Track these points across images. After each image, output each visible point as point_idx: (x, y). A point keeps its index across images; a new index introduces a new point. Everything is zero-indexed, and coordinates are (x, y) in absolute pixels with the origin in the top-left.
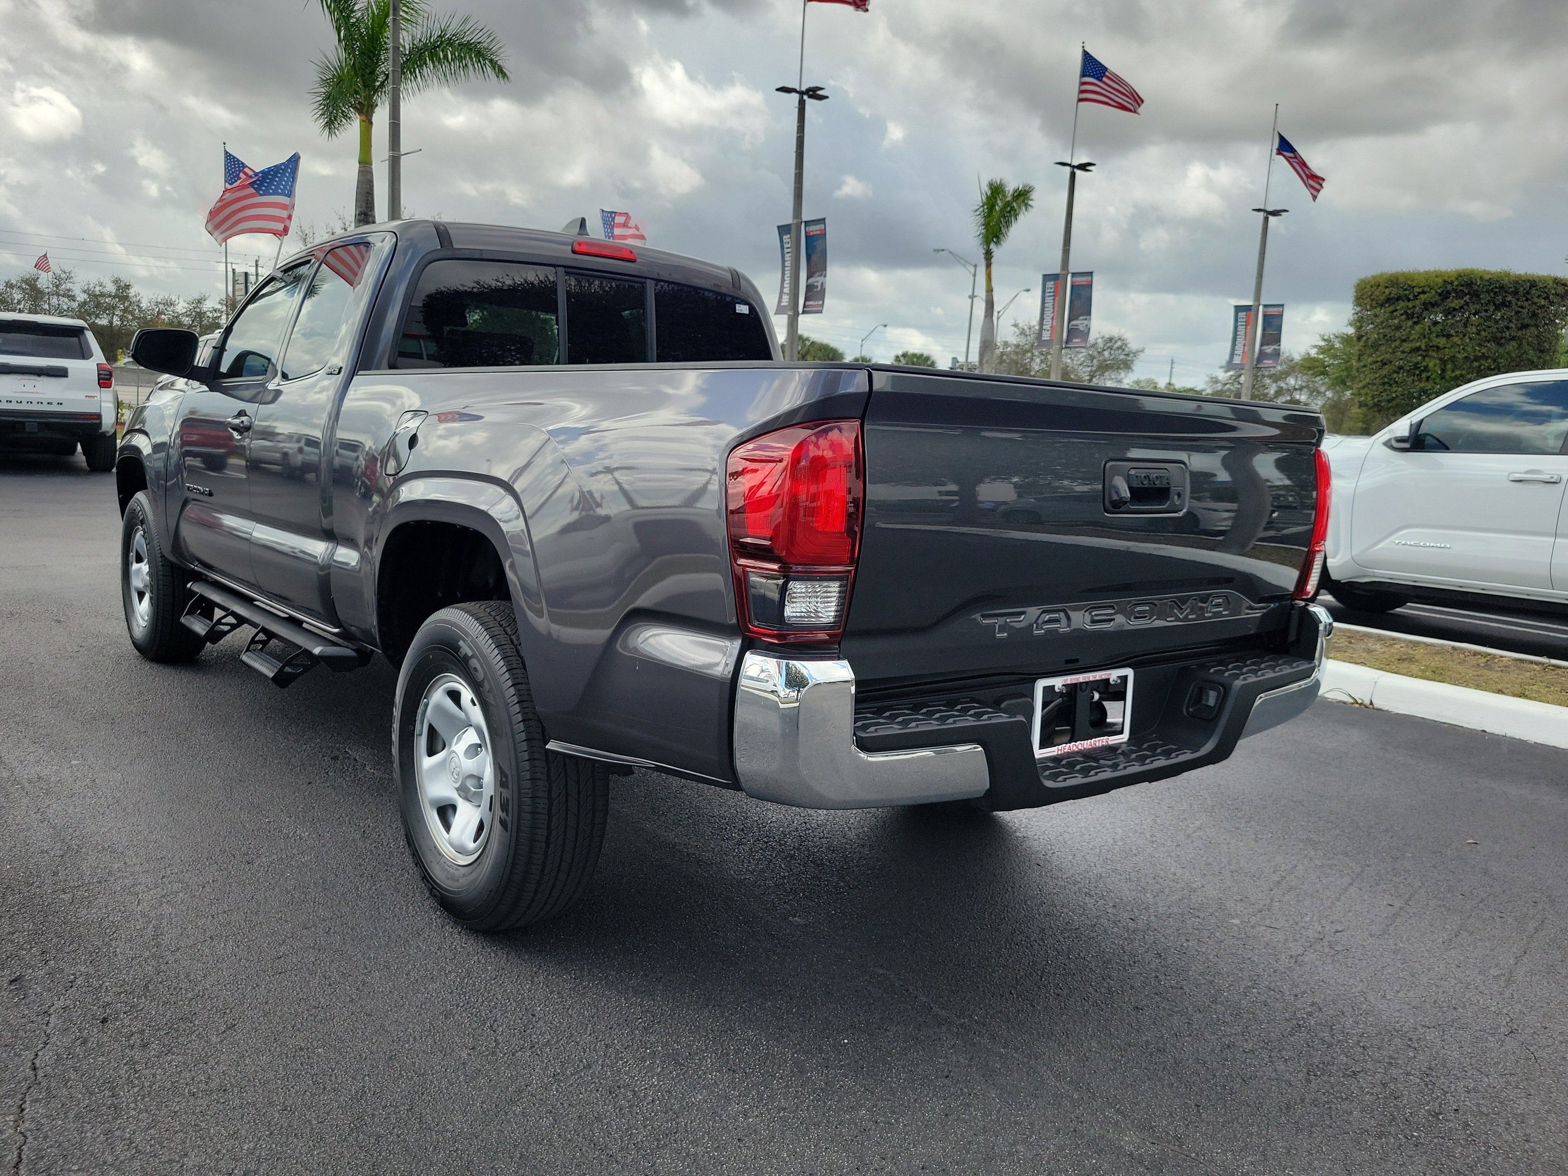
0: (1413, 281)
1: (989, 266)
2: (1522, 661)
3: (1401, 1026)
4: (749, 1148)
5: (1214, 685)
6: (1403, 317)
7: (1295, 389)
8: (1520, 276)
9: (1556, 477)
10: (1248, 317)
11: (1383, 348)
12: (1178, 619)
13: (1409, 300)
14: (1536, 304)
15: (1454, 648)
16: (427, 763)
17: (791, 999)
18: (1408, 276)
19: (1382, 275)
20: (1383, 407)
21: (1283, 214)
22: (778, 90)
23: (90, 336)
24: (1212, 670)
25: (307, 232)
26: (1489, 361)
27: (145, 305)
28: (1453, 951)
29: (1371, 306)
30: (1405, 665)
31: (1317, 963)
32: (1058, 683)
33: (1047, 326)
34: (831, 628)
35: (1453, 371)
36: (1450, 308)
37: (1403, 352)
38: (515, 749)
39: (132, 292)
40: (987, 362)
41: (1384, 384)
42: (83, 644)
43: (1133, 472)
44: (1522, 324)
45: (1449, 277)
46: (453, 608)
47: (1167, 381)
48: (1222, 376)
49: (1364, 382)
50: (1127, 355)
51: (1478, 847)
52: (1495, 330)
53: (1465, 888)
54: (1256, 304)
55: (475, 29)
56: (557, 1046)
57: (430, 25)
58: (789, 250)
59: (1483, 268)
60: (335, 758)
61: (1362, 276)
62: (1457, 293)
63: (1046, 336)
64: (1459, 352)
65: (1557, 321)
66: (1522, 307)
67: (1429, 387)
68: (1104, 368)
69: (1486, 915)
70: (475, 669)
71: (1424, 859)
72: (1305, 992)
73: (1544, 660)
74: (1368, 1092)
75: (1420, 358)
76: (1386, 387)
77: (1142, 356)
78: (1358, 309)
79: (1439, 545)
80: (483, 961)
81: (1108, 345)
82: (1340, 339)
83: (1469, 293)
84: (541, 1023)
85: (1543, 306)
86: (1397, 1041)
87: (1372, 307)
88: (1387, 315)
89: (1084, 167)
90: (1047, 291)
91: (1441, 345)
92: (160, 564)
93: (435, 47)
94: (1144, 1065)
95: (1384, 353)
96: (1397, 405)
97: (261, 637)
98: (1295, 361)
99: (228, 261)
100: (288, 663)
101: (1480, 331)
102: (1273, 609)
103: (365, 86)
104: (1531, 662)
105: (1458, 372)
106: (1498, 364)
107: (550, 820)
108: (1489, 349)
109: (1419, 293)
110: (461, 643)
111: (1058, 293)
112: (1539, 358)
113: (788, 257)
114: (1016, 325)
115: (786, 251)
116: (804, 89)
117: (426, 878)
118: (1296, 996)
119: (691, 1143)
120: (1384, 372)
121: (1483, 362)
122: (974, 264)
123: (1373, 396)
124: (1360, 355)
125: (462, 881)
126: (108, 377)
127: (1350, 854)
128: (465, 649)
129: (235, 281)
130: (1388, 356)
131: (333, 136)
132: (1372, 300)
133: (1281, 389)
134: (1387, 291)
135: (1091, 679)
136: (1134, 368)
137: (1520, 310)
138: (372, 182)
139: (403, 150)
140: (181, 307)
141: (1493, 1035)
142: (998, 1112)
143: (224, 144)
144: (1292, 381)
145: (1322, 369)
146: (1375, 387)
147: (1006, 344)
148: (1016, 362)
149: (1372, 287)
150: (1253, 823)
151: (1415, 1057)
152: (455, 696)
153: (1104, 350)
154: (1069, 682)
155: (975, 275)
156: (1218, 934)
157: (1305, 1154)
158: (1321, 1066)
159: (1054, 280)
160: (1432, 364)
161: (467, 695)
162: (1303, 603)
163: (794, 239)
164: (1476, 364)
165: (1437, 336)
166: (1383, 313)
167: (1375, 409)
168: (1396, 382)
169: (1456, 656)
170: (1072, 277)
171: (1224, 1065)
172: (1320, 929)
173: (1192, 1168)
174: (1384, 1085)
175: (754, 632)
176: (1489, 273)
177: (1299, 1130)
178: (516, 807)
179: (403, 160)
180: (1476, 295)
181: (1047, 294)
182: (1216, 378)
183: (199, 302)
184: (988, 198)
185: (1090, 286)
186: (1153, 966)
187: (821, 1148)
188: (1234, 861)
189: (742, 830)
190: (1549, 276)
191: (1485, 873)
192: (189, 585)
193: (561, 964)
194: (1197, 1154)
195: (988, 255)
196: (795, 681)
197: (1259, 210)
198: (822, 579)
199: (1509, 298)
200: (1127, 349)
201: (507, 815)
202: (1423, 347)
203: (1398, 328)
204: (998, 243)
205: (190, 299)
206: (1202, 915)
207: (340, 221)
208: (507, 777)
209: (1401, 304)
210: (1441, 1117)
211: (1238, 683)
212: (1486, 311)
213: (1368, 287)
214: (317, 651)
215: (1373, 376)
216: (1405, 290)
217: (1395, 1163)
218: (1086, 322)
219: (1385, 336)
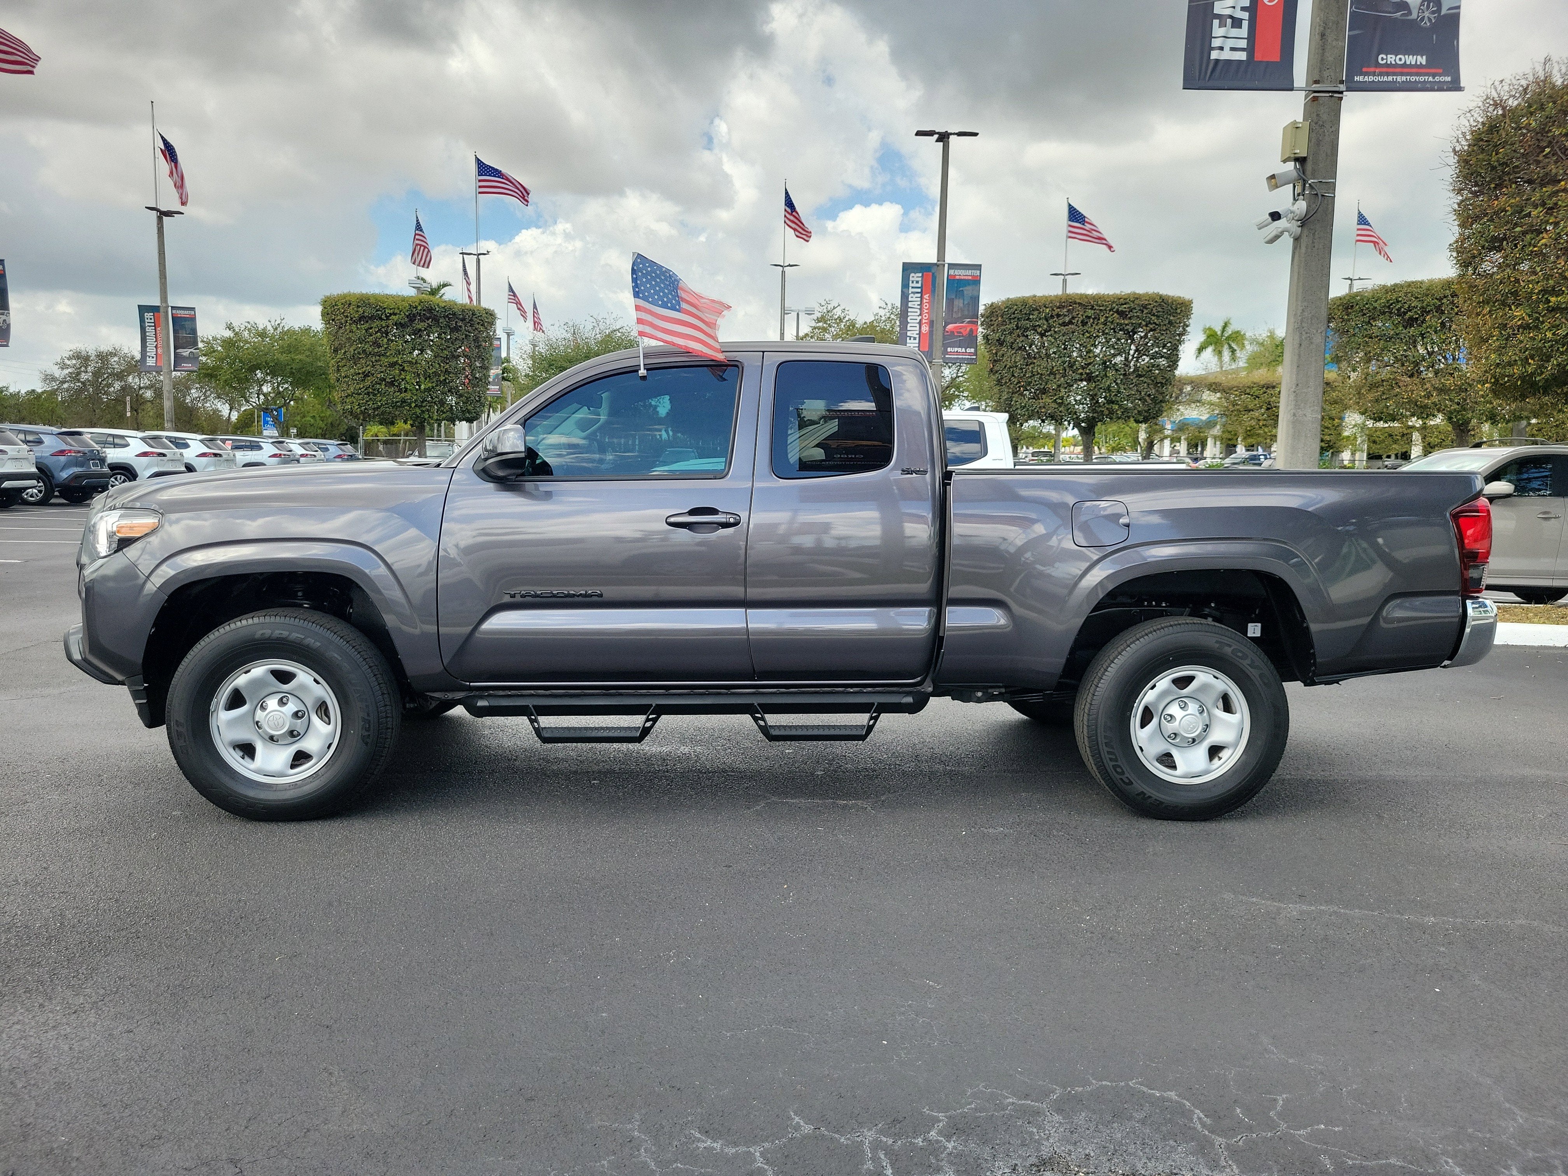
0: (383, 302)
10: (155, 318)
11: (362, 362)
13: (381, 319)
35: (425, 384)
37: (382, 366)
54: (163, 305)
62: (421, 316)
83: (430, 317)
95: (364, 366)
109: (391, 314)
120: (368, 383)
166: (359, 331)
180: (436, 320)
197: (148, 209)
199: (460, 323)
202: (400, 362)
216: (377, 310)
219: (364, 351)
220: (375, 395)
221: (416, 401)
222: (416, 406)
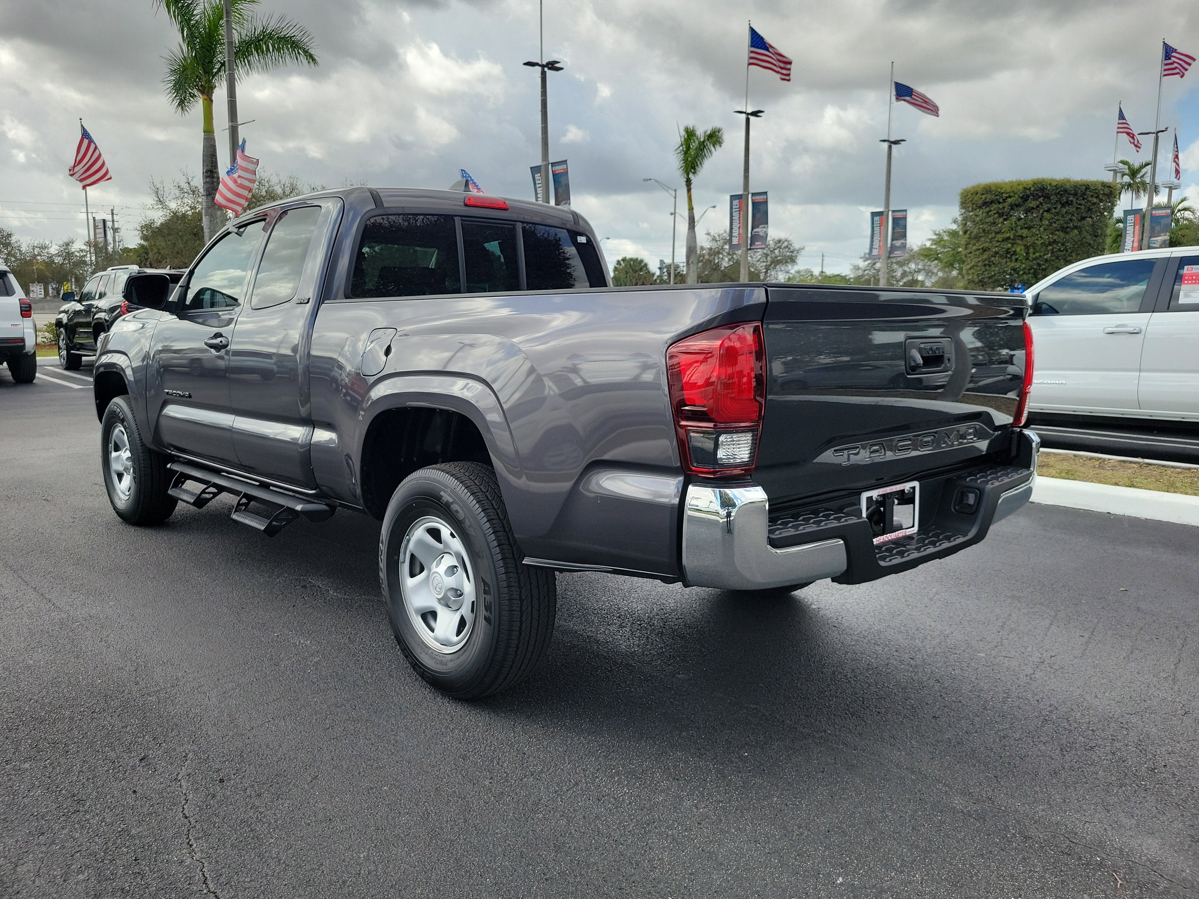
0: (1001, 189)
1: (689, 190)
2: (1124, 462)
3: (1113, 715)
4: (707, 828)
5: (972, 489)
6: (996, 216)
7: (915, 272)
8: (1077, 182)
9: (1137, 329)
10: (881, 220)
11: (983, 239)
12: (948, 446)
13: (999, 203)
14: (1090, 201)
15: (1075, 456)
16: (409, 583)
17: (698, 729)
18: (998, 186)
19: (978, 186)
20: (986, 282)
21: (902, 143)
22: (525, 64)
23: (11, 277)
24: (968, 480)
25: (158, 186)
26: (1060, 245)
27: (24, 249)
28: (1132, 664)
29: (973, 208)
30: (1044, 470)
31: (1045, 678)
32: (875, 494)
33: (735, 233)
34: (745, 465)
35: (1034, 254)
36: (1029, 207)
37: (998, 241)
38: (494, 566)
39: (13, 239)
40: (692, 263)
41: (985, 265)
42: (75, 516)
43: (922, 346)
44: (1081, 217)
45: (1027, 185)
46: (429, 468)
47: (820, 270)
48: (862, 264)
49: (971, 265)
50: (792, 252)
51: (1129, 593)
52: (1062, 222)
53: (1128, 621)
54: (887, 210)
55: (291, 26)
56: (549, 773)
57: (254, 23)
58: (540, 185)
59: (1051, 177)
60: (304, 587)
61: (965, 187)
62: (1033, 196)
63: (735, 241)
64: (1038, 240)
65: (1105, 214)
66: (1080, 205)
67: (1017, 266)
68: (776, 262)
69: (1147, 638)
70: (457, 511)
71: (1095, 604)
72: (1043, 698)
73: (1139, 460)
74: (1104, 759)
75: (1010, 245)
76: (987, 268)
77: (803, 252)
78: (963, 211)
79: (1057, 382)
80: (473, 720)
81: (778, 245)
82: (946, 234)
83: (1042, 196)
84: (531, 759)
85: (1095, 203)
86: (1113, 724)
87: (973, 210)
88: (985, 214)
89: (755, 114)
90: (734, 207)
91: (1024, 235)
92: (141, 451)
93: (259, 41)
94: (952, 754)
95: (984, 243)
96: (995, 280)
97: (244, 500)
98: (915, 250)
99: (89, 211)
100: (276, 519)
101: (1051, 223)
102: (998, 436)
103: (205, 72)
104: (1131, 462)
105: (1037, 254)
106: (1066, 246)
107: (522, 615)
108: (1059, 237)
109: (1007, 198)
110: (442, 493)
111: (743, 208)
112: (1095, 241)
113: (539, 191)
114: (708, 234)
115: (538, 186)
116: (544, 63)
117: (417, 666)
118: (1038, 701)
119: (667, 828)
120: (985, 257)
121: (1055, 246)
122: (674, 189)
123: (978, 275)
124: (967, 244)
125: (451, 665)
126: (28, 309)
127: (1044, 604)
128: (446, 497)
129: (95, 227)
130: (987, 245)
131: (186, 112)
132: (973, 204)
133: (905, 271)
134: (983, 197)
135: (894, 490)
136: (798, 261)
137: (1079, 206)
138: (215, 146)
139: (240, 120)
140: (54, 250)
141: (1175, 716)
142: (866, 792)
143: (81, 119)
144: (913, 266)
145: (936, 256)
146: (979, 268)
147: (702, 248)
148: (710, 261)
149: (972, 194)
150: (971, 587)
151: (1128, 734)
152: (435, 533)
153: (775, 249)
154: (881, 493)
155: (675, 198)
156: (973, 664)
157: (1075, 801)
158: (1068, 745)
159: (739, 199)
160: (1019, 249)
161: (446, 531)
162: (1019, 430)
163: (544, 177)
164: (1050, 248)
165: (1022, 229)
166: (979, 212)
167: (980, 284)
168: (994, 264)
169: (1077, 461)
170: (752, 196)
171: (1004, 749)
172: (1040, 656)
173: (1005, 816)
174: (1114, 754)
175: (695, 471)
176: (1055, 180)
177: (1067, 787)
178: (497, 608)
179: (240, 128)
180: (1047, 197)
181: (734, 210)
182: (858, 266)
183: (67, 244)
184: (685, 139)
185: (766, 202)
186: (937, 688)
187: (756, 824)
188: (967, 614)
189: (619, 617)
190: (1098, 181)
191: (1138, 609)
192: (169, 466)
193: (529, 718)
194: (1005, 807)
195: (689, 182)
196: (727, 503)
197: (884, 141)
198: (737, 432)
199: (1071, 198)
200: (792, 248)
201: (491, 613)
202: (1012, 237)
203: (994, 223)
204: (694, 173)
205: (61, 243)
206: (958, 652)
207: (184, 177)
208: (489, 587)
209: (994, 206)
210: (1156, 771)
211: (989, 486)
212: (1055, 208)
213: (969, 194)
214: (299, 508)
215: (977, 260)
216: (997, 196)
217: (1135, 802)
218: (764, 229)
219: (984, 230)
220: (990, 266)
221: (1024, 268)
222: (1024, 273)
